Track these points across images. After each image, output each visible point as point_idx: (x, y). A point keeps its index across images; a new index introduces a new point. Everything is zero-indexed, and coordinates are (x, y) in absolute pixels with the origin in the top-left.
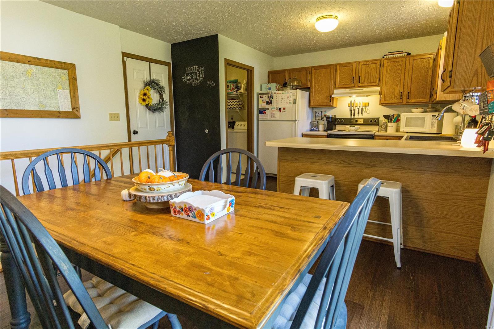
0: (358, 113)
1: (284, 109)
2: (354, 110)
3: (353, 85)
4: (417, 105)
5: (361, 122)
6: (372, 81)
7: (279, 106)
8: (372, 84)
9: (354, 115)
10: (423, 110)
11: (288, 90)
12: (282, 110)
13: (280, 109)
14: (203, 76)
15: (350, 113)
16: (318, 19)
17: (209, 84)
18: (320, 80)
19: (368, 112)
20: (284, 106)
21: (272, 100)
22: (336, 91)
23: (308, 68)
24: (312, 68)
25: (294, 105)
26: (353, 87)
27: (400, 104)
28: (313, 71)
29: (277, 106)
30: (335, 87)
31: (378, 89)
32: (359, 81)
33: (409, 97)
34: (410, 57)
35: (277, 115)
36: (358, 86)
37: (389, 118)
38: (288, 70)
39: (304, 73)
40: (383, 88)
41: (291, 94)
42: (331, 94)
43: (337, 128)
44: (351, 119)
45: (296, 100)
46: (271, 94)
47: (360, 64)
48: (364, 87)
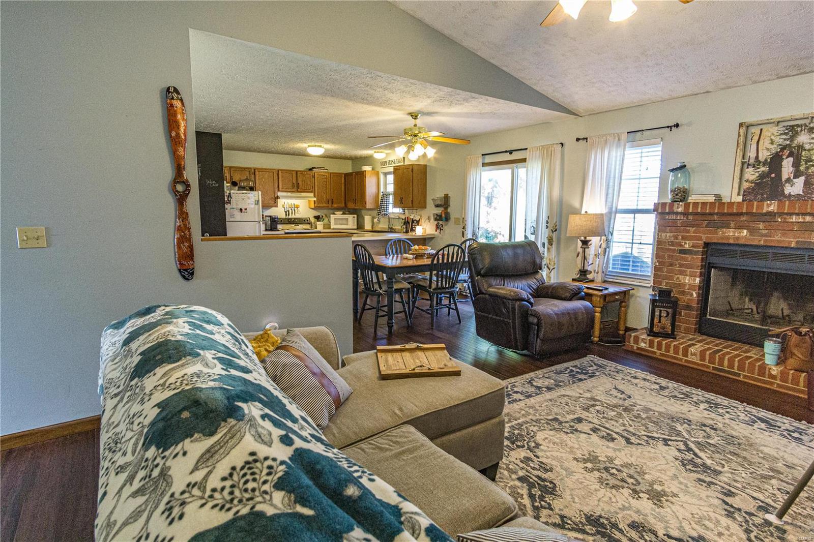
0: (292, 214)
1: (246, 209)
2: (289, 211)
3: (293, 190)
4: (338, 209)
6: (307, 188)
7: (240, 207)
8: (308, 190)
9: (289, 215)
10: (342, 213)
12: (243, 210)
13: (241, 210)
15: (284, 213)
16: (309, 146)
17: (209, 184)
18: (264, 182)
19: (299, 213)
20: (246, 207)
21: (231, 199)
22: (279, 194)
23: (251, 168)
24: (255, 170)
25: (257, 206)
26: (294, 192)
27: (327, 208)
28: (257, 173)
29: (238, 207)
30: (279, 190)
31: (312, 195)
32: (298, 187)
33: (333, 203)
34: (331, 173)
35: (238, 216)
36: (298, 191)
37: (318, 218)
38: (230, 168)
39: (247, 173)
40: (316, 194)
41: (252, 195)
42: (276, 196)
43: (280, 227)
44: (289, 219)
45: (258, 201)
46: (230, 194)
47: (298, 173)
48: (302, 192)
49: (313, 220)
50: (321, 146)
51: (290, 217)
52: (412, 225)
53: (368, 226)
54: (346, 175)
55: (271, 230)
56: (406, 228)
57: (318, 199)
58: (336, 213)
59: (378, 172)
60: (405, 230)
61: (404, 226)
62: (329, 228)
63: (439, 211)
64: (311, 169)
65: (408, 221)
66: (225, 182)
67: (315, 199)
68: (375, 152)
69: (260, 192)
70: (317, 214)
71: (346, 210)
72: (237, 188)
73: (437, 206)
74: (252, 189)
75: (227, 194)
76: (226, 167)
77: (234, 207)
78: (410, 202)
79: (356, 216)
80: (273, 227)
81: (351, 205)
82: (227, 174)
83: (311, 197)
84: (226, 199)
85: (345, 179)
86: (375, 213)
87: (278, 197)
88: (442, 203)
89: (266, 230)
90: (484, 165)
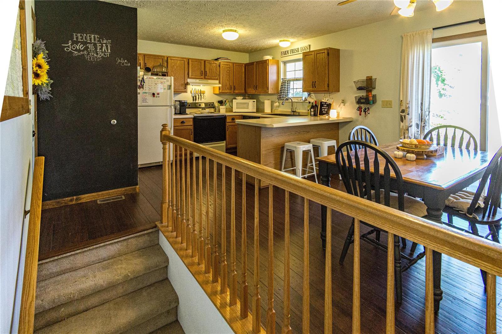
0: (199, 99)
1: (158, 94)
2: (196, 96)
3: (202, 77)
4: (239, 95)
5: (203, 105)
6: (214, 76)
7: (152, 91)
8: (214, 78)
9: (196, 100)
10: (242, 98)
11: (149, 75)
12: (156, 95)
13: (154, 94)
14: (109, 51)
15: (192, 98)
16: (224, 31)
17: (120, 63)
18: (175, 69)
19: (205, 98)
20: (158, 92)
21: (144, 84)
22: (189, 80)
23: (164, 57)
24: (167, 58)
25: (169, 91)
26: (202, 79)
27: (230, 94)
28: (169, 60)
29: (150, 91)
30: (188, 77)
31: (217, 82)
32: (205, 74)
33: (235, 89)
34: (233, 63)
35: (151, 100)
36: (205, 78)
37: (221, 102)
38: (145, 55)
39: (161, 61)
40: (221, 82)
41: (165, 80)
42: (186, 82)
43: (188, 111)
44: (195, 103)
45: (170, 86)
46: (143, 78)
47: (206, 62)
48: (209, 79)
49: (216, 104)
50: (235, 31)
51: (197, 101)
52: (321, 109)
53: (268, 110)
54: (246, 65)
55: (180, 114)
56: (314, 111)
57: (222, 85)
58: (237, 98)
59: (278, 61)
60: (312, 113)
61: (312, 110)
62: (232, 111)
63: (363, 94)
64: (216, 60)
65: (316, 105)
66: (139, 68)
67: (220, 85)
68: (280, 41)
69: (173, 78)
70: (220, 99)
71: (246, 95)
72: (150, 73)
73: (360, 89)
74: (164, 75)
75: (141, 79)
76: (140, 54)
77: (147, 91)
78: (326, 86)
79: (255, 100)
80: (182, 111)
81: (251, 91)
82: (141, 60)
83: (216, 84)
84: (139, 84)
85: (245, 69)
86: (275, 98)
87: (187, 84)
88: (364, 85)
89: (176, 114)
90: (434, 40)
